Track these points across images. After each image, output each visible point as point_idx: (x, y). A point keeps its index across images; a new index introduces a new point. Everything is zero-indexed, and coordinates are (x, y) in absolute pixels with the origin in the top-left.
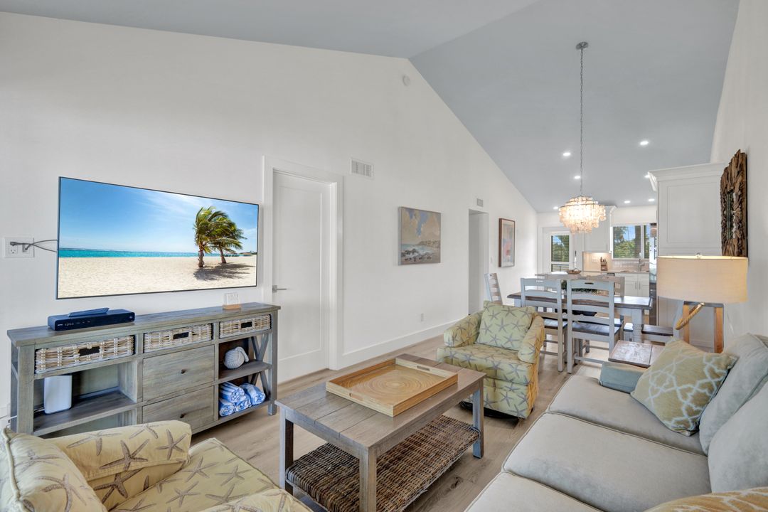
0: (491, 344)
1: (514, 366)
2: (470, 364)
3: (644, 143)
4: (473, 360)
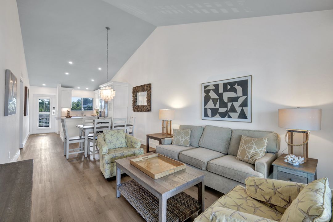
0: (120, 146)
1: (140, 150)
2: (124, 156)
3: (100, 69)
4: (125, 154)
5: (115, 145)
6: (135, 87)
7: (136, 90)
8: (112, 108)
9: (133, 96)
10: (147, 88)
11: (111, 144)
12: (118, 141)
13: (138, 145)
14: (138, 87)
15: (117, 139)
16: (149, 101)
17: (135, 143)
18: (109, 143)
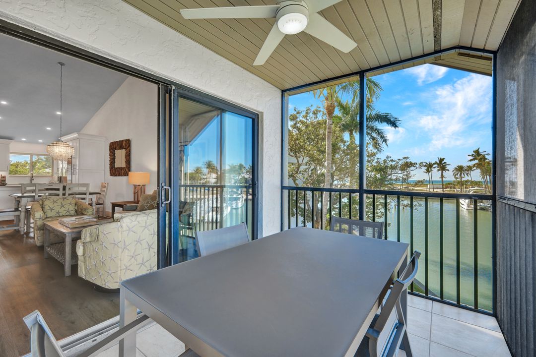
3: (59, 113)
5: (58, 213)
6: (112, 143)
7: (114, 147)
8: (77, 171)
9: (110, 155)
10: (125, 145)
11: (51, 211)
12: (63, 209)
13: (88, 212)
14: (115, 142)
15: (62, 206)
16: (128, 162)
17: (85, 210)
18: (50, 211)
